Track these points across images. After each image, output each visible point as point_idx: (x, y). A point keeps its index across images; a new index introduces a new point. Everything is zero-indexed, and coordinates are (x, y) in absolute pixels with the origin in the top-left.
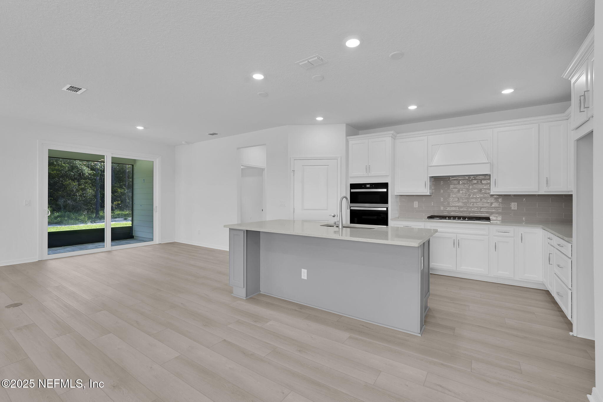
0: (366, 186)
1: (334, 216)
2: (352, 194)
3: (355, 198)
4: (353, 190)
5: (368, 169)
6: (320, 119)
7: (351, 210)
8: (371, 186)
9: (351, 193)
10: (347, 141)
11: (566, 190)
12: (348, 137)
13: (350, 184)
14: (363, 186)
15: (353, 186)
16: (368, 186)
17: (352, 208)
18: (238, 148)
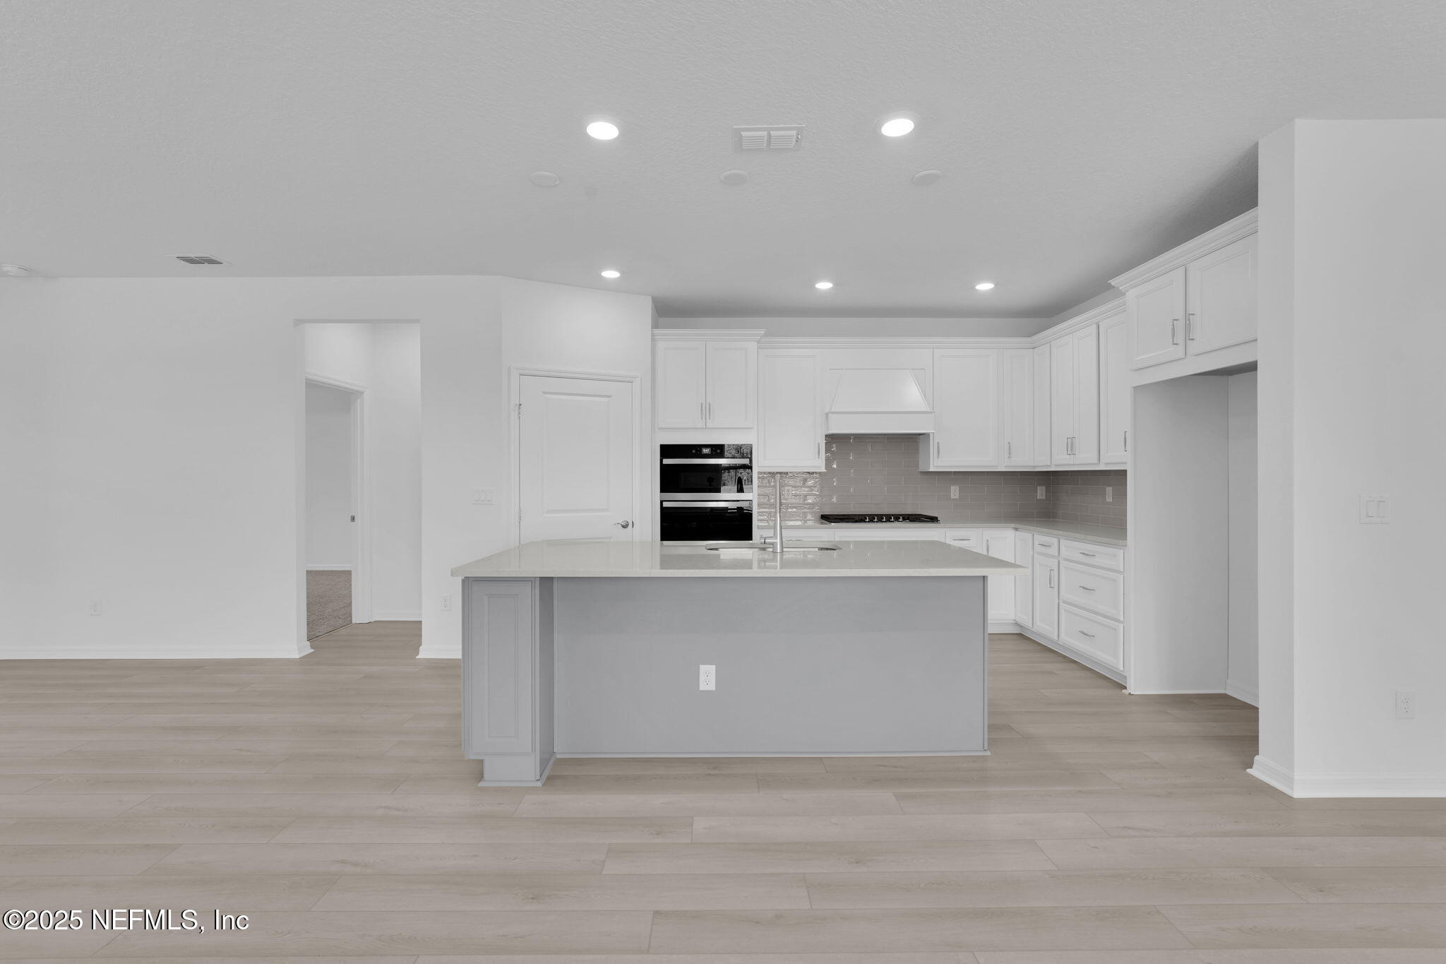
0: (701, 451)
1: (625, 526)
2: (665, 470)
3: (671, 479)
4: (666, 461)
5: (706, 410)
6: (611, 274)
7: (663, 509)
8: (712, 451)
9: (664, 468)
10: (653, 340)
11: (1032, 464)
12: (657, 331)
13: (661, 445)
14: (694, 451)
15: (667, 451)
16: (706, 451)
17: (666, 504)
18: (299, 322)
